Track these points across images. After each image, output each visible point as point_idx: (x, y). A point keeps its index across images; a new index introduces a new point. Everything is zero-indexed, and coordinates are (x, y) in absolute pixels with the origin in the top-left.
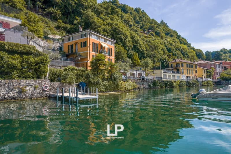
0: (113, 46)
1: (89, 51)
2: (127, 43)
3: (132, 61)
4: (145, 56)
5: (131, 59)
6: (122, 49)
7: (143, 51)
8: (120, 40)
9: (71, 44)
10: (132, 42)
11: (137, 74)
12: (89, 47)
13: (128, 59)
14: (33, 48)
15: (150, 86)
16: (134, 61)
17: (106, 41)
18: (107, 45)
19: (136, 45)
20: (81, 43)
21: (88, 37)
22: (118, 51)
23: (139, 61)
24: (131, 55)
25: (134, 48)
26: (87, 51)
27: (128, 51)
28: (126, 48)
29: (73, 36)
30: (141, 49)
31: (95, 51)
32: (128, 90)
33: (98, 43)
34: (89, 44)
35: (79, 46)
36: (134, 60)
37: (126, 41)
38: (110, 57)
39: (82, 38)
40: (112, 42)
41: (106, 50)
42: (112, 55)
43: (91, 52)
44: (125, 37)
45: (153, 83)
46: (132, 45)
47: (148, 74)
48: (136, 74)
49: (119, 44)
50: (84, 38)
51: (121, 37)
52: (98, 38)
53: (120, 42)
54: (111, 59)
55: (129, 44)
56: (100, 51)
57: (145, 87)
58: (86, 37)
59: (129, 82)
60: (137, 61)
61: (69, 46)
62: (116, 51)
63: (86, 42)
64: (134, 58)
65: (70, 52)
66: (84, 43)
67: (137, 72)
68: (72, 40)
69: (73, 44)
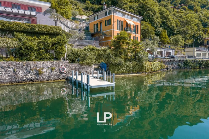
0: (140, 23)
1: (113, 30)
2: (156, 19)
3: (160, 38)
4: (175, 33)
5: (159, 37)
6: (150, 26)
7: (173, 27)
8: (148, 16)
9: (96, 23)
10: (161, 18)
11: (166, 53)
12: (114, 25)
13: (155, 37)
14: (59, 28)
15: (180, 66)
16: (163, 39)
17: (131, 17)
18: (134, 22)
19: (165, 21)
20: (106, 21)
21: (113, 14)
22: (145, 28)
23: (168, 38)
24: (160, 32)
25: (163, 25)
26: (111, 30)
27: (156, 28)
28: (154, 25)
29: (98, 15)
30: (171, 25)
31: (119, 29)
32: (154, 71)
33: (123, 20)
34: (114, 22)
35: (103, 24)
36: (162, 37)
37: (154, 17)
38: (135, 35)
39: (107, 16)
40: (138, 18)
41: (132, 27)
42: (138, 33)
43: (116, 30)
44: (153, 13)
45: (184, 63)
46: (161, 22)
47: (178, 52)
48: (164, 52)
49: (146, 21)
50: (109, 15)
51: (148, 13)
52: (123, 14)
53: (147, 18)
54: (137, 38)
55: (157, 20)
56: (125, 29)
57: (174, 67)
58: (110, 15)
59: (156, 61)
60: (166, 38)
61: (94, 25)
62: (143, 28)
63: (110, 19)
64: (162, 36)
65: (95, 31)
66: (108, 21)
67: (165, 50)
68: (97, 19)
69: (97, 23)
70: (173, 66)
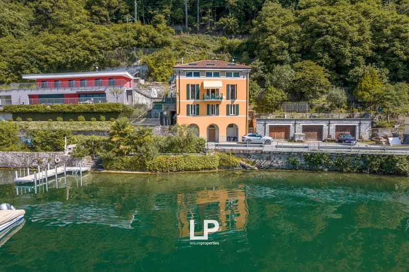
0: (245, 79)
1: (178, 100)
11: (333, 127)
12: (179, 93)
17: (221, 74)
31: (192, 98)
34: (179, 90)
38: (232, 102)
43: (183, 101)
48: (326, 127)
54: (236, 106)
57: (275, 165)
67: (330, 123)
70: (272, 161)
